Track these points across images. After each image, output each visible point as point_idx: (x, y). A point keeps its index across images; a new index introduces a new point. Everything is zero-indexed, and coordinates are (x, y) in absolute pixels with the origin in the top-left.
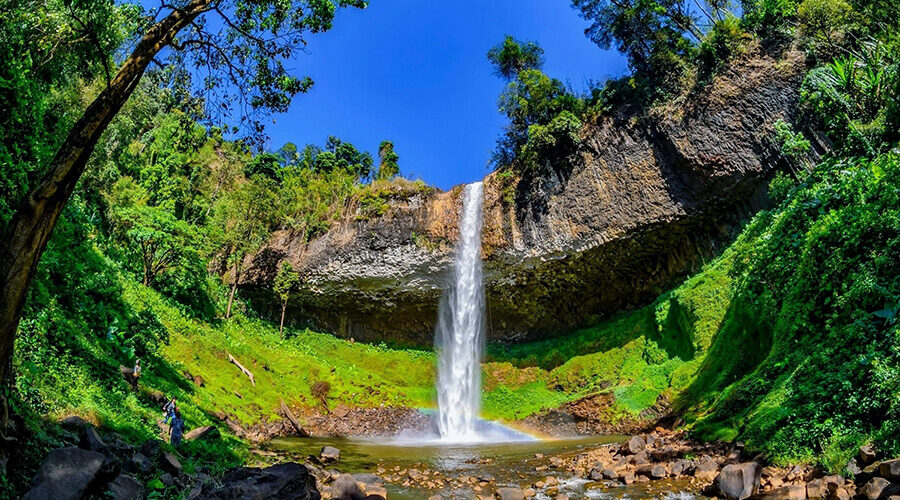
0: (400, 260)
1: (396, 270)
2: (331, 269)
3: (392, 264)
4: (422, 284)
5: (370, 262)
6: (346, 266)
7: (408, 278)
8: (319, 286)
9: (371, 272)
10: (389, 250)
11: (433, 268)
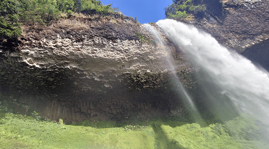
0: (126, 48)
1: (122, 55)
2: (60, 44)
3: (120, 51)
4: (140, 68)
5: (102, 46)
6: (78, 45)
7: (131, 62)
8: (37, 59)
9: (101, 54)
10: (119, 41)
11: (151, 57)
